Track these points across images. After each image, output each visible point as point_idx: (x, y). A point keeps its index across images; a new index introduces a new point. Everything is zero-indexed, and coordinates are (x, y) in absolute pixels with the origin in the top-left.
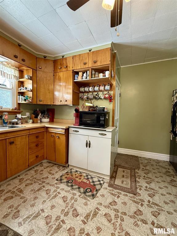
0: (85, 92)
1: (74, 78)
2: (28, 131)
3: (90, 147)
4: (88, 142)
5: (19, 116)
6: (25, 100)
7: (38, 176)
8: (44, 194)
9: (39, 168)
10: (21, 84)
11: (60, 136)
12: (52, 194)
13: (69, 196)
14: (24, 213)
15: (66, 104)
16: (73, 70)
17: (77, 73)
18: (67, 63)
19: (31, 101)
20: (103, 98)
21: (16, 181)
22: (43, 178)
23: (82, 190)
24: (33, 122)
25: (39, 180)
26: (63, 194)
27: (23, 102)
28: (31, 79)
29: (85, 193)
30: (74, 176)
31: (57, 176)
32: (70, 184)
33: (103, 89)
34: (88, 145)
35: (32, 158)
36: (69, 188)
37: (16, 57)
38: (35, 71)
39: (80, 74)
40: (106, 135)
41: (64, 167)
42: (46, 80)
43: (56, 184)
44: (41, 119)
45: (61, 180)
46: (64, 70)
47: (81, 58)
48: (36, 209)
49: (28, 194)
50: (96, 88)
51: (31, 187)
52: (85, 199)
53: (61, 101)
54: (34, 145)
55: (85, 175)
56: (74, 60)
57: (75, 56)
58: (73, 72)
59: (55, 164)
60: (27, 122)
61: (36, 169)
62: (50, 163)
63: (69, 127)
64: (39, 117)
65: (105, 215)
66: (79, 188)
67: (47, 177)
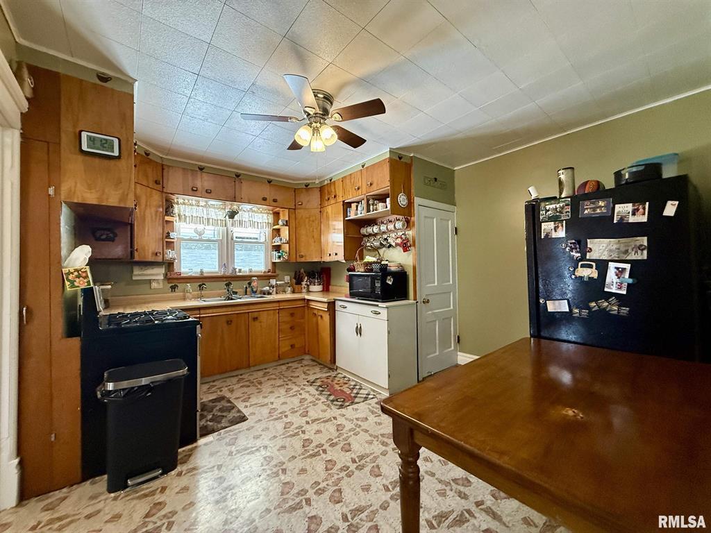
0: (370, 235)
1: (345, 215)
2: (277, 305)
3: (361, 334)
4: (359, 327)
5: (273, 282)
6: (279, 257)
7: (289, 374)
8: (282, 391)
9: (295, 365)
10: (277, 232)
11: (323, 315)
12: (291, 393)
13: (310, 399)
14: (253, 400)
15: (336, 260)
16: (344, 201)
17: (349, 204)
18: (335, 191)
19: (286, 258)
20: (394, 244)
21: (261, 373)
22: (292, 377)
23: (332, 398)
24: (293, 292)
25: (287, 377)
26: (305, 395)
27: (277, 261)
28: (286, 225)
29: (333, 401)
30: (336, 382)
31: (312, 378)
32: (321, 389)
33: (393, 229)
34: (359, 331)
35: (285, 347)
36: (318, 393)
37: (265, 199)
38: (293, 210)
39: (354, 205)
40: (380, 313)
41: (330, 369)
42: (309, 220)
43: (304, 385)
44: (308, 286)
45: (313, 382)
46: (332, 201)
47: (352, 181)
48: (266, 401)
49: (266, 387)
50: (383, 228)
51: (272, 382)
52: (328, 406)
53: (330, 255)
54: (289, 326)
55: (353, 383)
56: (344, 185)
57: (345, 177)
58: (343, 205)
59: (320, 364)
60: (284, 292)
61: (289, 365)
62: (313, 361)
63: (335, 300)
64: (304, 283)
65: (339, 425)
66: (330, 395)
67: (298, 376)
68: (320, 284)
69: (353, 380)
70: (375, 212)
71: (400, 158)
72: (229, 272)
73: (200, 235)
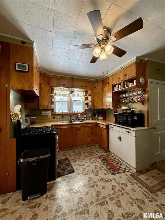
0: (124, 98)
1: (113, 90)
2: (87, 124)
3: (121, 140)
4: (120, 137)
5: (85, 116)
6: (87, 107)
7: (90, 151)
8: (88, 159)
9: (93, 147)
10: (87, 98)
11: (104, 130)
12: (92, 161)
13: (99, 166)
14: (77, 162)
15: (109, 108)
16: (112, 85)
17: (115, 86)
18: (109, 81)
19: (90, 107)
20: (136, 101)
21: (81, 149)
22: (92, 153)
23: (108, 167)
24: (92, 120)
25: (90, 153)
26: (97, 164)
28: (90, 95)
29: (109, 169)
30: (110, 158)
31: (100, 155)
32: (103, 161)
33: (136, 94)
34: (120, 139)
35: (89, 140)
36: (102, 163)
37: (82, 86)
38: (92, 90)
39: (117, 86)
40: (131, 133)
41: (107, 151)
42: (98, 93)
43: (96, 158)
44: (98, 117)
45: (100, 157)
46: (107, 85)
47: (116, 76)
48: (82, 163)
49: (82, 156)
50: (131, 94)
51: (85, 154)
52: (107, 172)
53: (106, 106)
54: (90, 133)
55: (117, 161)
56: (113, 78)
57: (113, 74)
58: (112, 86)
59: (103, 148)
60: (89, 119)
61: (91, 147)
62: (100, 146)
63: (109, 124)
64: (96, 116)
65: (113, 185)
66: (107, 165)
67: (94, 153)
68: (102, 117)
69: (117, 159)
70: (127, 87)
71: (141, 61)
72: (71, 112)
73: (62, 100)
